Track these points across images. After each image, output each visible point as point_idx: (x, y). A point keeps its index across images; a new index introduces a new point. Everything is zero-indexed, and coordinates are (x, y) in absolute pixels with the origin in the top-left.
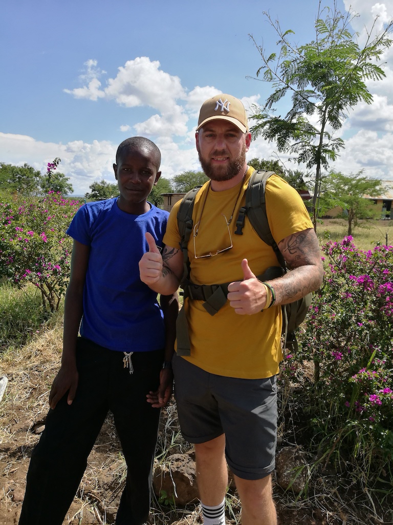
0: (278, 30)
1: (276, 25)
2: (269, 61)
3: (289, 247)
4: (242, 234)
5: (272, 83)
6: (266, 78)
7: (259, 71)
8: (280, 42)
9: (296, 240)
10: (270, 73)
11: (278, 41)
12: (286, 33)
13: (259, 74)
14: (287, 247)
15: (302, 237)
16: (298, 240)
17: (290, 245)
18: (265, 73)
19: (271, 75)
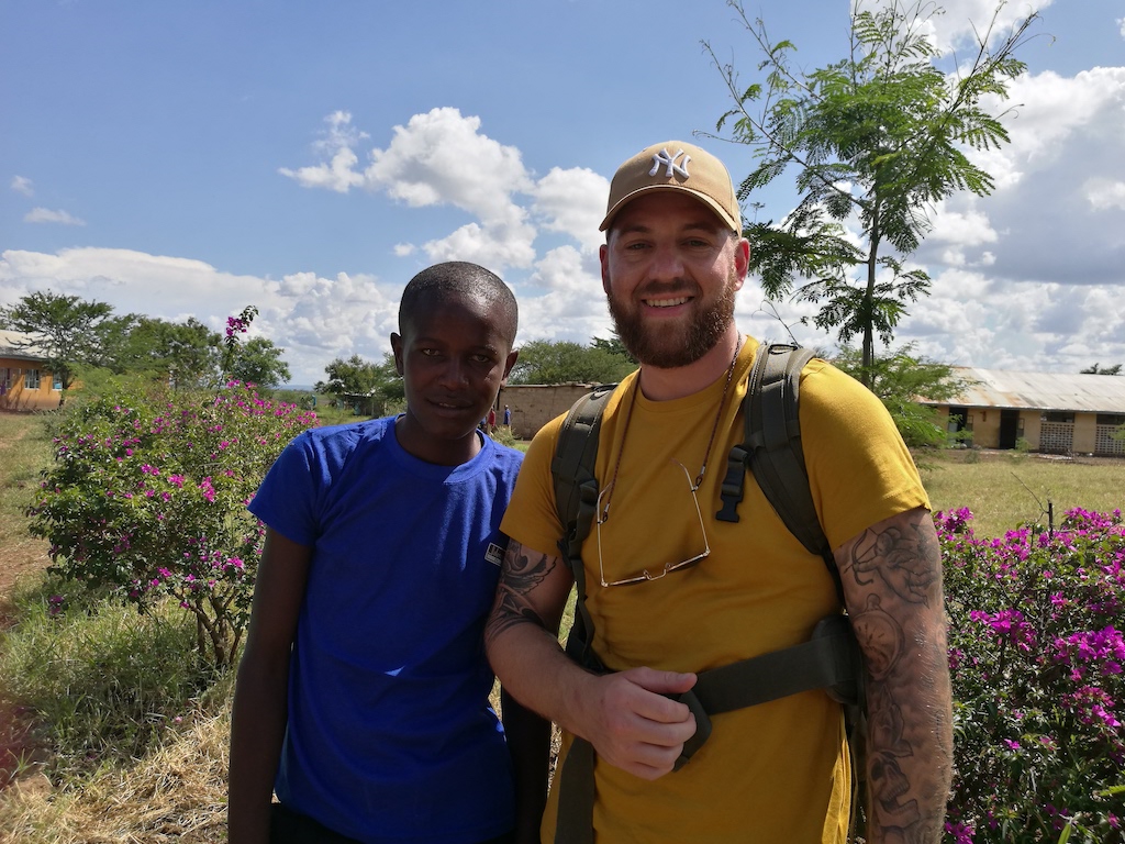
0: (763, 39)
1: (757, 29)
2: (747, 100)
3: (855, 561)
4: (735, 519)
5: (753, 147)
6: (738, 134)
7: (722, 119)
8: (766, 63)
9: (875, 545)
10: (749, 125)
11: (761, 62)
12: (779, 46)
13: (722, 126)
14: (850, 562)
15: (892, 536)
16: (880, 545)
17: (858, 556)
18: (736, 125)
19: (751, 130)
